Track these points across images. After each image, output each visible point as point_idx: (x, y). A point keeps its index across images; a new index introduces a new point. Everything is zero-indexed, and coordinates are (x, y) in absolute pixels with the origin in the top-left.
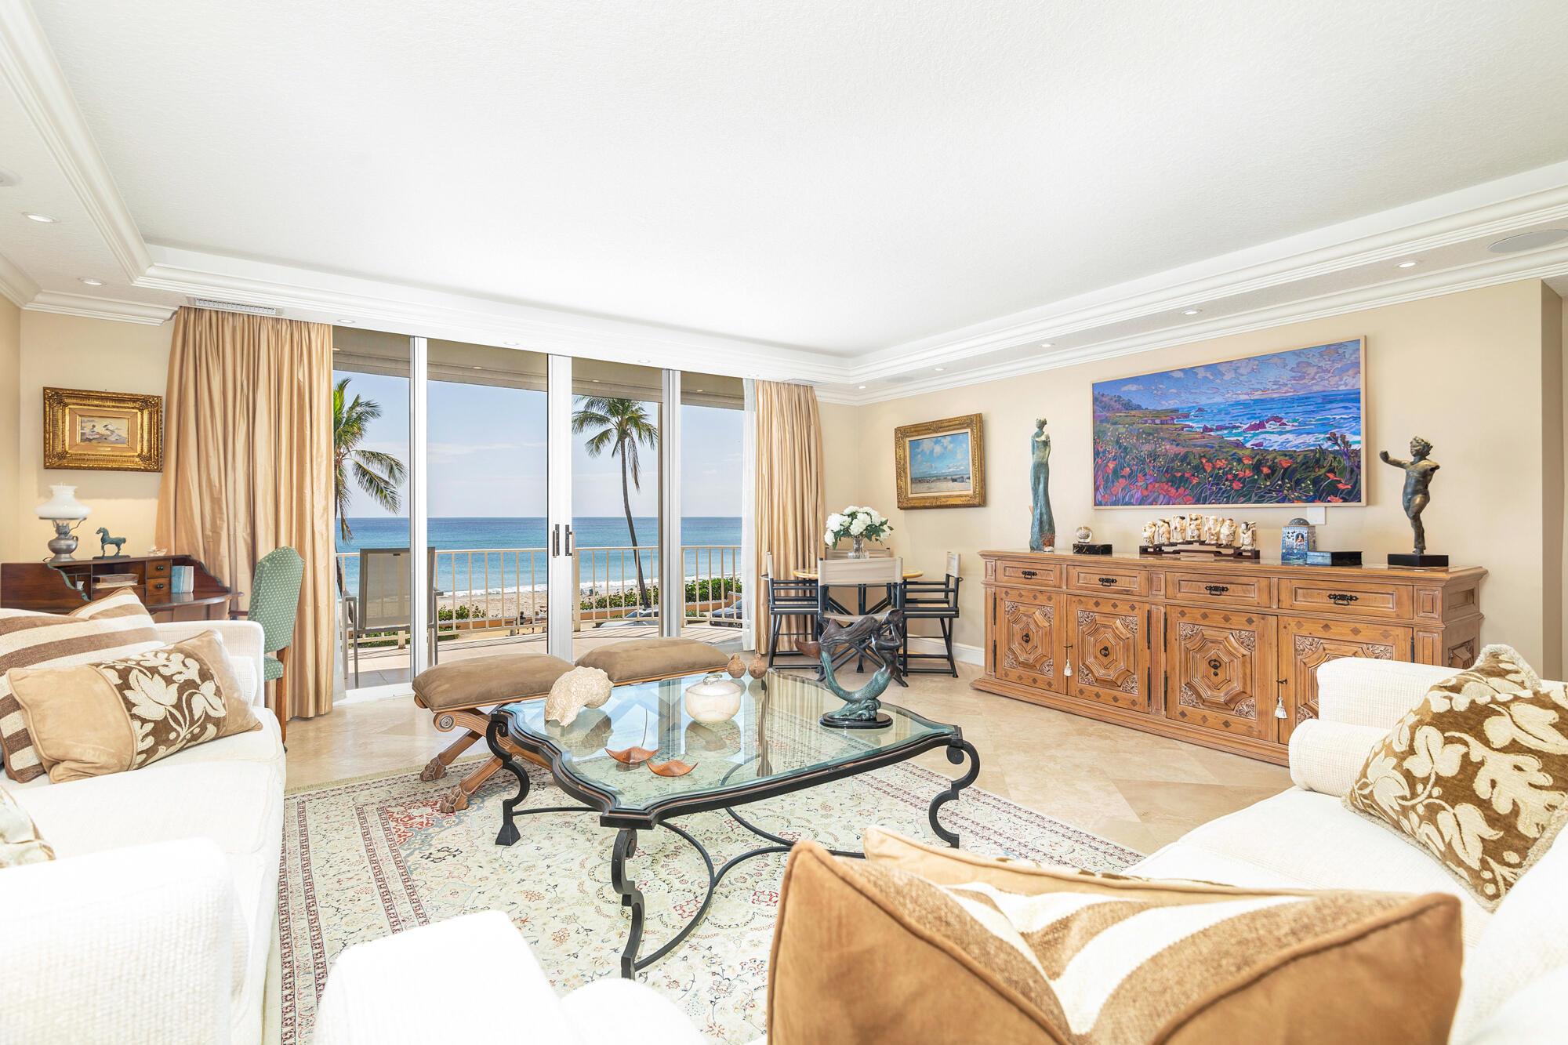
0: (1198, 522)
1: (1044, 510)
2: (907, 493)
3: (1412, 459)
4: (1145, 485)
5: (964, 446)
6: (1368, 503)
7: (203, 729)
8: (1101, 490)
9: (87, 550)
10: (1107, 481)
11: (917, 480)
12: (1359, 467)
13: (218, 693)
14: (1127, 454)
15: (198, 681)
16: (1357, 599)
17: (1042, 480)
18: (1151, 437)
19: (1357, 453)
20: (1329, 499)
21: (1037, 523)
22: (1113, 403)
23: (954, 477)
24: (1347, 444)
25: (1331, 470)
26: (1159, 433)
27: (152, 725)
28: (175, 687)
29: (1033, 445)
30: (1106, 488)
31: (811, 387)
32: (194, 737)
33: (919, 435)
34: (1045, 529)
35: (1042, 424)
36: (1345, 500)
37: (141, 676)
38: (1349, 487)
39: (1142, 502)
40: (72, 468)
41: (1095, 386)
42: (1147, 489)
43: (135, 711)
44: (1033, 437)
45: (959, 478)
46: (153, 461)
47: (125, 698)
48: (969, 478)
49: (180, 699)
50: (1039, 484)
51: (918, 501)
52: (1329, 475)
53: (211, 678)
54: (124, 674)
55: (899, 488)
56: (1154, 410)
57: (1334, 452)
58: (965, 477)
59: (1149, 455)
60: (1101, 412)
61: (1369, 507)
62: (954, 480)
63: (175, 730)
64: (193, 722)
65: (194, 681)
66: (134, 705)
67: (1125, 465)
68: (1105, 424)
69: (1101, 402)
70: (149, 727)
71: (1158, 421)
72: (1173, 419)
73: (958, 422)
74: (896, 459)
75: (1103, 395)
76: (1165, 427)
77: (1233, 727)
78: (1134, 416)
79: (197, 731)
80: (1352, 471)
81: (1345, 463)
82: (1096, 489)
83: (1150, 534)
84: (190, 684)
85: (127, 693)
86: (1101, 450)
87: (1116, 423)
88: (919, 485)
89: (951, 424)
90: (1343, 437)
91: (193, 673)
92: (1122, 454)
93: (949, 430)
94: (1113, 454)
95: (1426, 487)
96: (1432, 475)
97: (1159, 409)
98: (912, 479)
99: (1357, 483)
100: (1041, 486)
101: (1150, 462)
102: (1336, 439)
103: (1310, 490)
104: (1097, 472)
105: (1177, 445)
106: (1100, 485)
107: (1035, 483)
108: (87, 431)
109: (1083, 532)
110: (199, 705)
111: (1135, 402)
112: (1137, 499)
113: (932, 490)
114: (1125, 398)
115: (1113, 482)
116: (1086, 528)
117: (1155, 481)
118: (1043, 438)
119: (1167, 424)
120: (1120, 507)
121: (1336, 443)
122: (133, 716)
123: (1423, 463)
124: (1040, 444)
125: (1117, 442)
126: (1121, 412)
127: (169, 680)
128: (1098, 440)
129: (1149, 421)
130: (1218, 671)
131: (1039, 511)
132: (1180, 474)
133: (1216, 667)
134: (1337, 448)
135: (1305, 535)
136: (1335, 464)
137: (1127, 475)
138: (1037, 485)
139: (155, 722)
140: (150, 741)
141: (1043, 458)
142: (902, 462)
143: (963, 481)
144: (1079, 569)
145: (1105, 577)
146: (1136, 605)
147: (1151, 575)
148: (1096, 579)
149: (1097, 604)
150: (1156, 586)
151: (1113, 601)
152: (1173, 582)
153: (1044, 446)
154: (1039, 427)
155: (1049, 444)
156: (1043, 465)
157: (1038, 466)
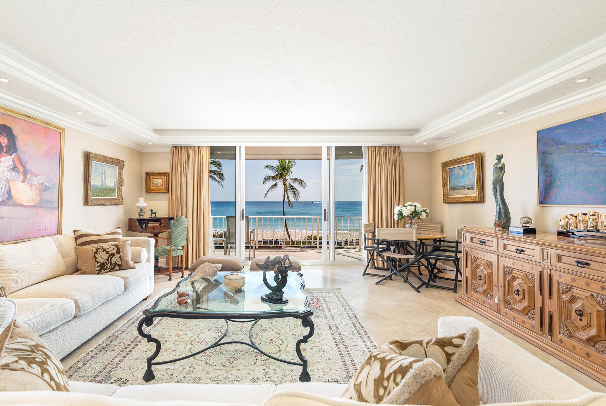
0: (595, 217)
1: (501, 206)
2: (448, 195)
4: (569, 192)
5: (473, 170)
7: (115, 267)
8: (543, 196)
9: (147, 216)
10: (547, 190)
11: (453, 189)
13: (120, 257)
14: (558, 173)
15: (115, 254)
17: (498, 189)
18: (573, 162)
21: (497, 213)
22: (549, 142)
23: (469, 187)
26: (577, 159)
27: (100, 264)
28: (108, 254)
29: (494, 170)
30: (546, 194)
31: (398, 147)
32: (112, 269)
33: (452, 165)
34: (502, 217)
35: (500, 158)
37: (101, 251)
40: (151, 193)
41: (538, 132)
42: (570, 194)
43: (96, 260)
44: (494, 165)
45: (471, 188)
46: (167, 190)
47: (95, 256)
48: (475, 188)
49: (109, 258)
51: (452, 199)
53: (119, 253)
54: (97, 250)
55: (444, 193)
56: (574, 144)
58: (473, 187)
59: (572, 173)
60: (542, 147)
62: (469, 189)
63: (106, 266)
64: (111, 264)
65: (114, 253)
66: (97, 258)
67: (557, 180)
68: (544, 155)
69: (542, 141)
70: (99, 264)
72: (587, 149)
73: (469, 158)
74: (443, 178)
75: (543, 137)
76: (581, 154)
77: (591, 358)
78: (562, 149)
79: (112, 267)
83: (564, 223)
84: (113, 254)
85: (96, 255)
86: (543, 170)
87: (551, 154)
88: (453, 191)
89: (465, 159)
91: (115, 252)
92: (555, 173)
93: (465, 162)
94: (550, 173)
97: (578, 143)
98: (450, 188)
100: (498, 193)
101: (572, 177)
105: (590, 166)
107: (494, 192)
108: (154, 183)
109: (525, 219)
110: (113, 260)
111: (563, 140)
112: (564, 200)
113: (459, 194)
114: (557, 138)
115: (550, 190)
117: (576, 189)
118: (500, 165)
119: (583, 152)
120: (553, 205)
122: (96, 261)
124: (498, 169)
125: (552, 166)
126: (554, 147)
127: (107, 253)
128: (540, 165)
129: (572, 151)
130: (582, 318)
131: (498, 206)
132: (592, 185)
133: (580, 315)
137: (557, 186)
138: (496, 192)
139: (101, 263)
140: (99, 268)
141: (500, 177)
142: (446, 179)
143: (472, 189)
144: (506, 242)
145: (519, 248)
146: (534, 266)
147: (543, 249)
148: (514, 249)
149: (514, 264)
150: (545, 258)
151: (522, 263)
152: (556, 255)
153: (500, 170)
154: (497, 160)
155: (504, 168)
156: (498, 181)
157: (495, 181)
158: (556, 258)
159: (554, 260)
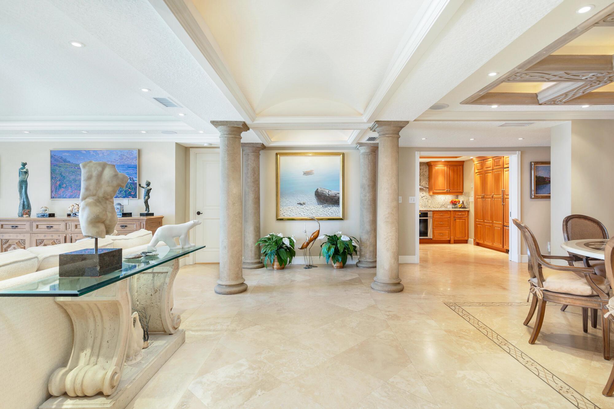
1: (25, 200)
3: (146, 186)
4: (71, 191)
6: (139, 198)
8: (54, 192)
10: (56, 189)
12: (136, 188)
14: (65, 179)
16: (127, 226)
17: (24, 188)
18: (74, 173)
19: (136, 183)
20: (129, 197)
21: (22, 205)
22: (59, 159)
24: (134, 181)
25: (130, 188)
26: (77, 172)
29: (20, 173)
30: (56, 191)
34: (26, 208)
35: (24, 165)
36: (133, 198)
38: (134, 193)
39: (70, 197)
41: (51, 151)
42: (72, 192)
50: (22, 189)
52: (129, 190)
56: (75, 164)
57: (130, 183)
59: (73, 180)
60: (54, 162)
61: (139, 200)
67: (64, 183)
68: (56, 167)
69: (54, 158)
71: (76, 168)
75: (55, 155)
78: (67, 165)
80: (135, 189)
81: (133, 186)
82: (52, 192)
83: (71, 209)
86: (54, 177)
87: (60, 167)
90: (133, 179)
92: (63, 179)
94: (59, 178)
95: (149, 194)
96: (150, 191)
99: (136, 193)
100: (24, 190)
101: (73, 182)
102: (131, 179)
103: (124, 194)
104: (52, 185)
106: (53, 190)
107: (20, 189)
109: (44, 209)
111: (68, 160)
112: (69, 196)
114: (64, 157)
115: (59, 189)
116: (46, 207)
117: (75, 190)
118: (25, 170)
120: (61, 199)
121: (131, 180)
123: (148, 187)
124: (23, 173)
125: (61, 174)
128: (52, 173)
129: (73, 168)
131: (22, 200)
134: (131, 182)
135: (119, 208)
136: (131, 187)
137: (64, 187)
138: (21, 190)
141: (24, 178)
144: (37, 223)
145: (48, 226)
146: (60, 235)
147: (66, 223)
148: (45, 227)
149: (45, 236)
150: (68, 227)
151: (51, 234)
152: (74, 225)
153: (25, 173)
154: (23, 166)
155: (28, 173)
156: (24, 181)
157: (21, 182)
158: (74, 227)
159: (73, 228)
